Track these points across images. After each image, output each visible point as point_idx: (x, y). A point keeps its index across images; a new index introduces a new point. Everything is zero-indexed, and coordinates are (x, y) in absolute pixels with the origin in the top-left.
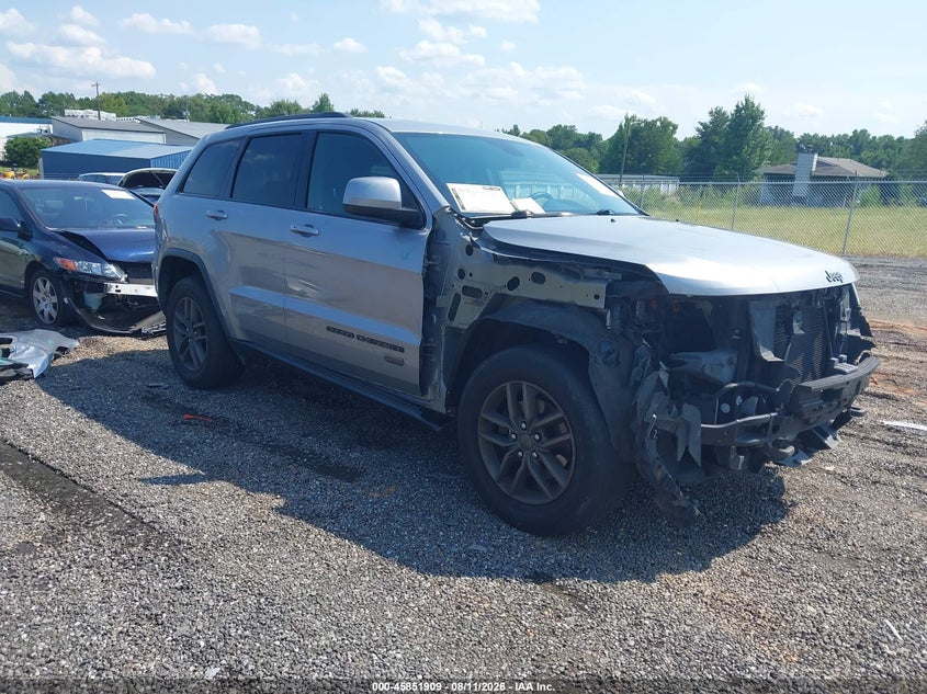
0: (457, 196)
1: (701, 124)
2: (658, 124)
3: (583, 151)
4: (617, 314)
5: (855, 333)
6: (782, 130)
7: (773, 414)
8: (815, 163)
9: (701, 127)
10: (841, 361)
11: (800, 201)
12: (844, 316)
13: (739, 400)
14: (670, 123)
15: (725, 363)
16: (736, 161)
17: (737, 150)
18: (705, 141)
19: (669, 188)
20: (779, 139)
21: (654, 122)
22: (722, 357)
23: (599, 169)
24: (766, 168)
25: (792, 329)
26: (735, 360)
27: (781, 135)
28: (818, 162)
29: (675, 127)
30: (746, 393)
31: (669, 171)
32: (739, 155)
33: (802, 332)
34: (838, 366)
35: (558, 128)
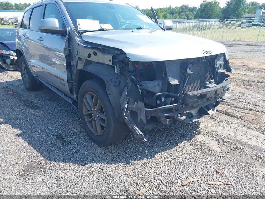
0: (79, 24)
1: (227, 2)
2: (213, 2)
3: (191, 12)
4: (118, 67)
5: (225, 71)
6: (256, 2)
7: (175, 105)
8: (262, 12)
9: (227, 3)
10: (210, 83)
11: (256, 25)
12: (217, 65)
13: (163, 99)
14: (217, 2)
15: (156, 85)
16: (237, 13)
17: (237, 10)
18: (228, 7)
19: (216, 23)
20: (255, 5)
21: (212, 2)
22: (156, 83)
23: (194, 18)
24: (247, 15)
25: (187, 71)
26: (160, 84)
27: (256, 4)
28: (263, 12)
29: (219, 3)
30: (167, 97)
31: (216, 18)
32: (238, 11)
33: (192, 72)
34: (209, 85)
35: (183, 6)
